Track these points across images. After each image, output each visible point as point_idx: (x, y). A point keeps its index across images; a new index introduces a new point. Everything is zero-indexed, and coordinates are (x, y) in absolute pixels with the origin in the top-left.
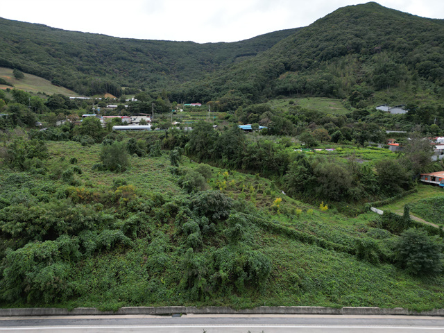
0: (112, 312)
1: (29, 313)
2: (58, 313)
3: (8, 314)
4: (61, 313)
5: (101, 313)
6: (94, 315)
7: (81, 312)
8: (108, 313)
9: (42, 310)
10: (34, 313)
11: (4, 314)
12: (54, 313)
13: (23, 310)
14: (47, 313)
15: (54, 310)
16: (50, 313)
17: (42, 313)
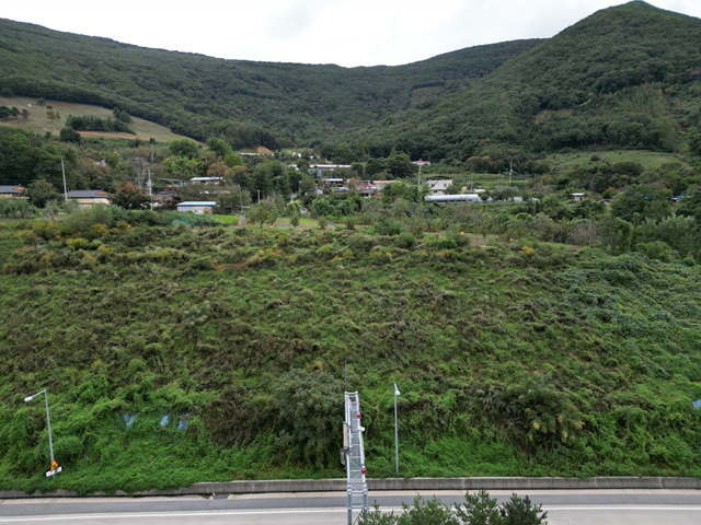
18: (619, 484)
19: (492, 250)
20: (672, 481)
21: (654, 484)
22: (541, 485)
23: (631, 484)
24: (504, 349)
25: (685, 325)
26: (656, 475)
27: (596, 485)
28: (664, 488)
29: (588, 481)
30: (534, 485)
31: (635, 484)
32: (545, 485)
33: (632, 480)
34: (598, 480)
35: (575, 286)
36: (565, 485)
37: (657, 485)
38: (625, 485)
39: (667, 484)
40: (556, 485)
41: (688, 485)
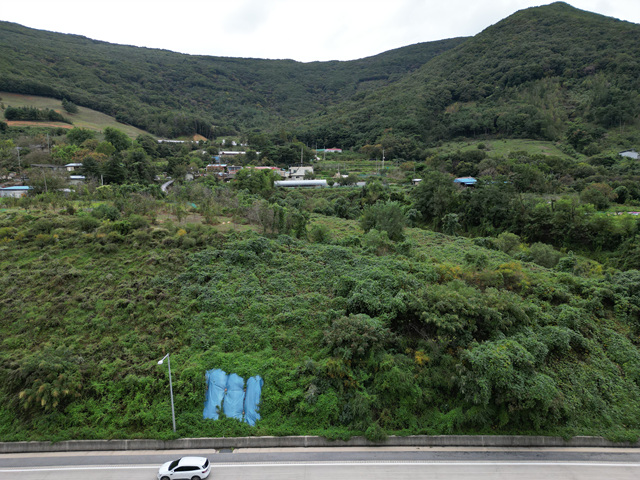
0: (628, 444)
1: (508, 442)
2: (549, 443)
3: (479, 443)
4: (554, 443)
5: (611, 444)
6: (605, 447)
7: (582, 443)
8: (623, 444)
9: (527, 439)
10: (516, 442)
11: (474, 443)
12: (543, 443)
13: (500, 438)
14: (533, 442)
15: (543, 440)
16: (538, 443)
17: (527, 443)
18: (88, 447)
19: (159, 232)
20: (137, 443)
21: (120, 446)
22: (15, 449)
23: (99, 447)
24: (80, 324)
25: (260, 300)
26: (125, 438)
27: (67, 447)
28: (129, 449)
29: (61, 444)
30: (10, 449)
31: (103, 447)
32: (20, 449)
33: (101, 443)
34: (70, 444)
35: (195, 265)
36: (39, 448)
37: (123, 447)
38: (94, 448)
39: (133, 446)
40: (30, 449)
41: (150, 446)
